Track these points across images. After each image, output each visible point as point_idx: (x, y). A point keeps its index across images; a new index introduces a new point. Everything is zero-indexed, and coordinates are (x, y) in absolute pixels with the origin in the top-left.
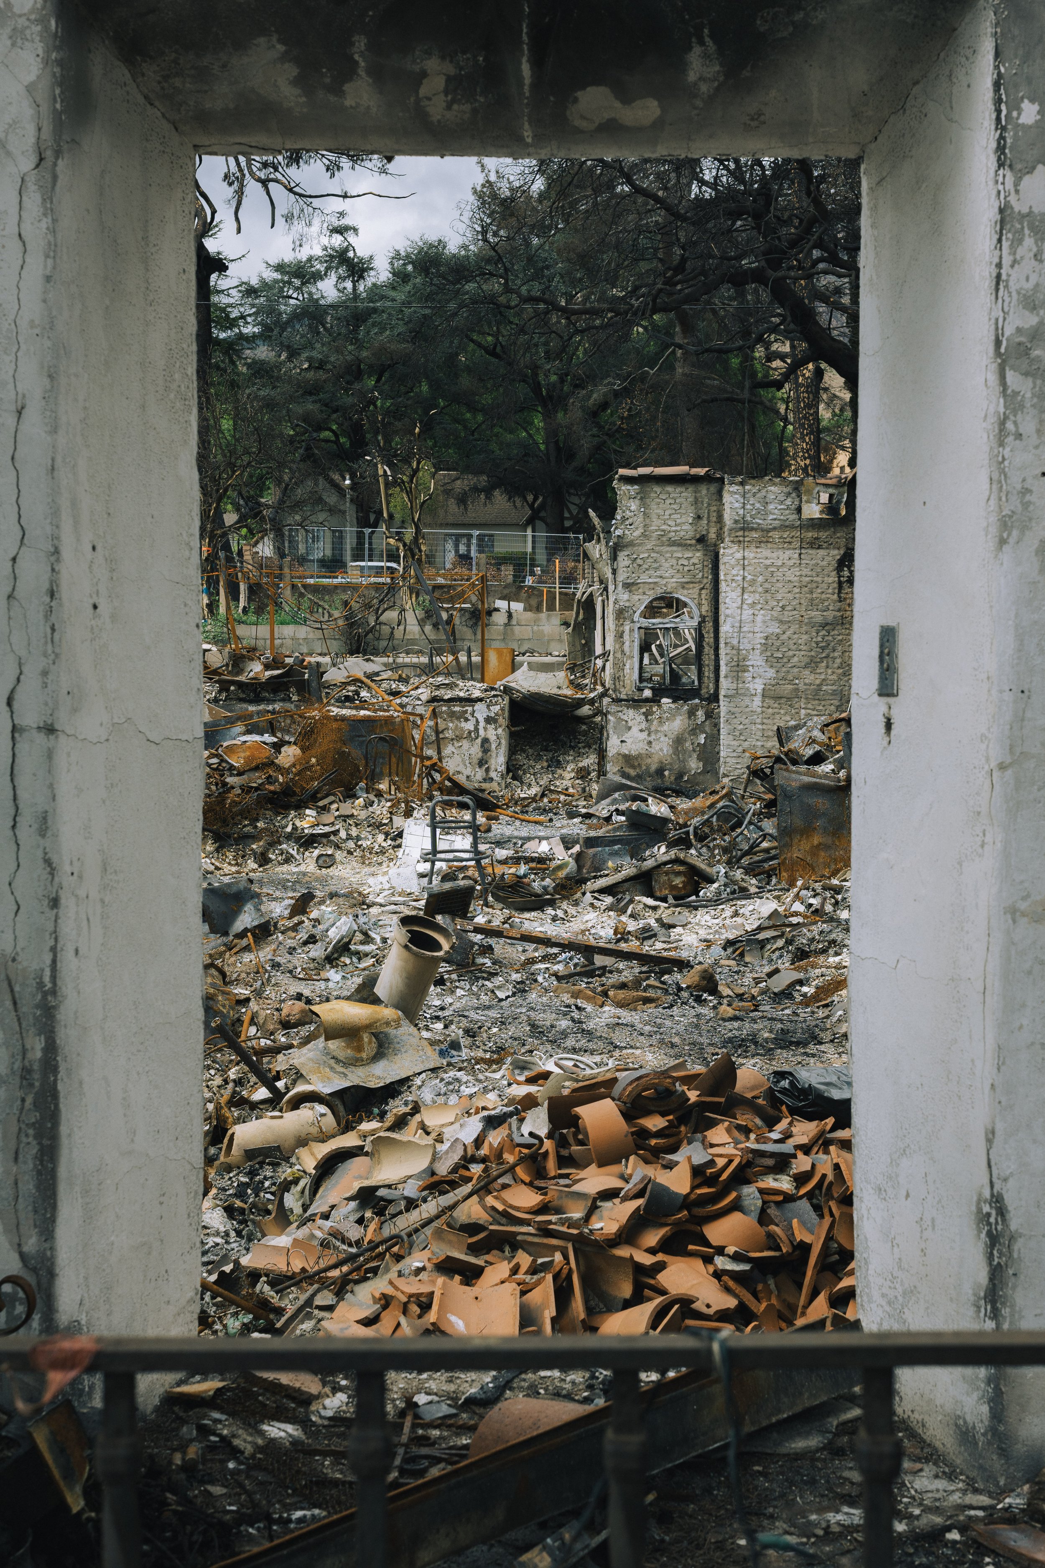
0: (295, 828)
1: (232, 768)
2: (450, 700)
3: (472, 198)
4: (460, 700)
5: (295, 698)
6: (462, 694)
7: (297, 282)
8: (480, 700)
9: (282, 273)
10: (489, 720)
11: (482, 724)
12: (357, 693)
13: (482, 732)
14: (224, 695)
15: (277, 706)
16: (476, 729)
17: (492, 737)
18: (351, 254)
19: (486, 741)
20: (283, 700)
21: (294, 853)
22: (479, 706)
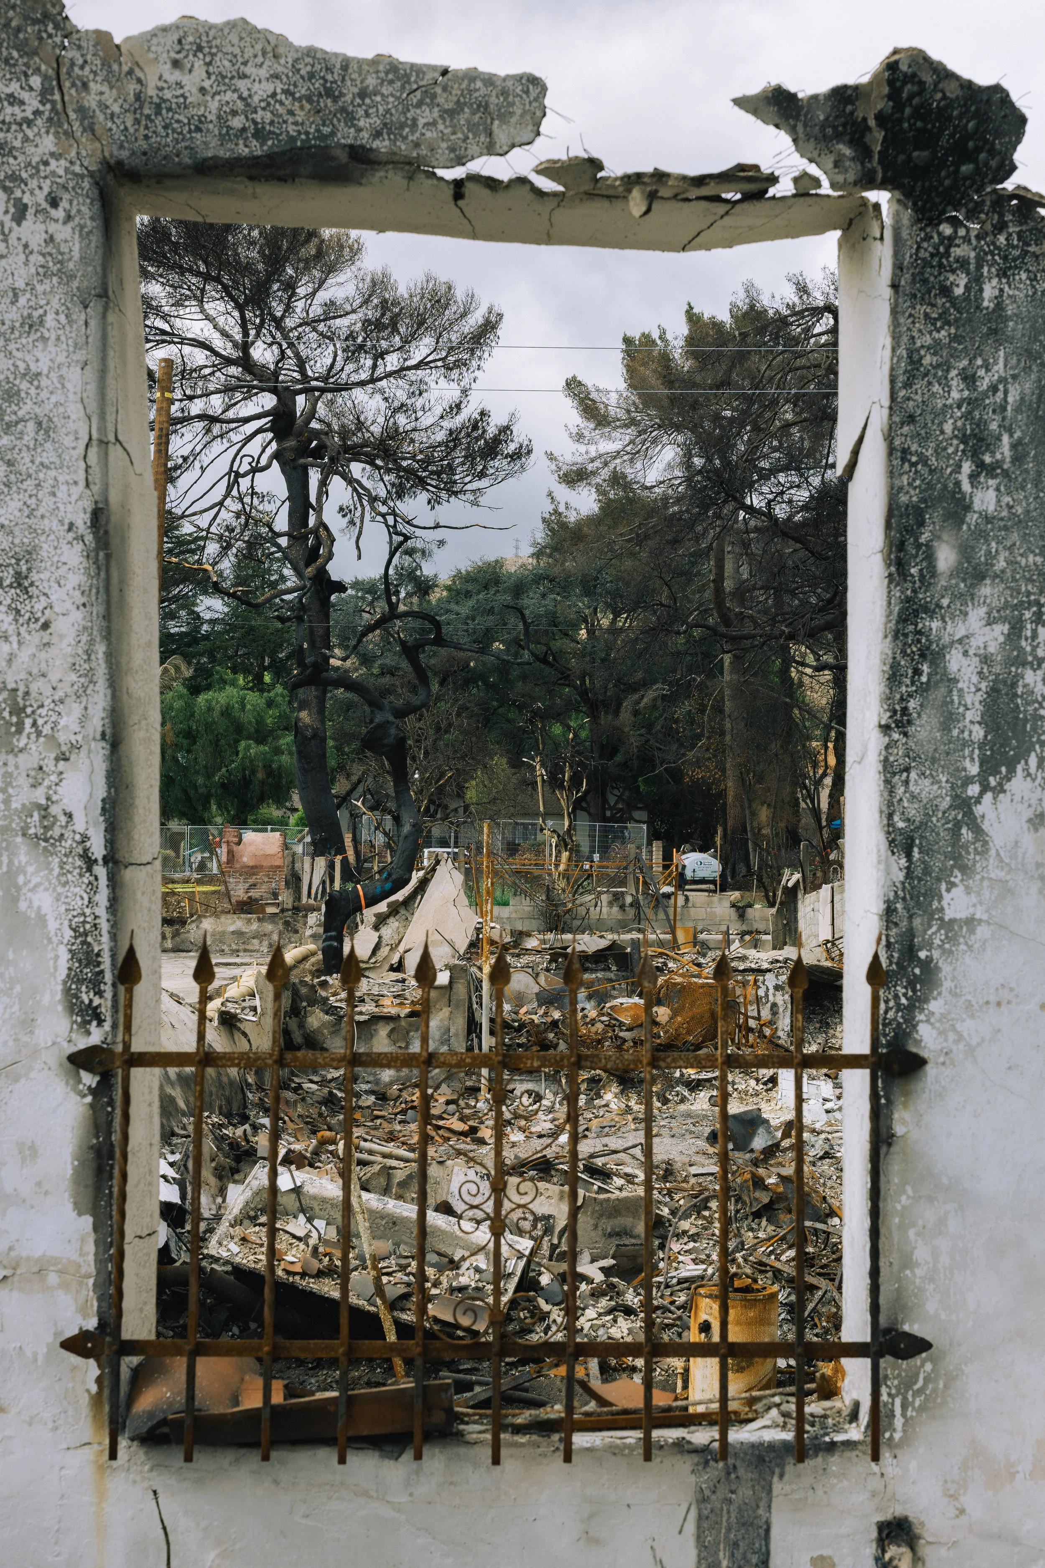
0: (682, 1075)
1: (621, 1024)
2: (745, 971)
3: (541, 526)
4: (752, 970)
5: (614, 968)
6: (753, 966)
7: (369, 597)
8: (769, 971)
9: (358, 591)
10: (777, 988)
11: (771, 991)
12: (665, 964)
13: (771, 998)
14: (554, 965)
15: (600, 975)
16: (767, 995)
17: (780, 1002)
18: (418, 573)
19: (774, 1005)
20: (603, 970)
21: (686, 1094)
22: (768, 976)
